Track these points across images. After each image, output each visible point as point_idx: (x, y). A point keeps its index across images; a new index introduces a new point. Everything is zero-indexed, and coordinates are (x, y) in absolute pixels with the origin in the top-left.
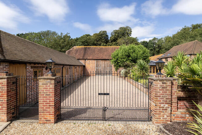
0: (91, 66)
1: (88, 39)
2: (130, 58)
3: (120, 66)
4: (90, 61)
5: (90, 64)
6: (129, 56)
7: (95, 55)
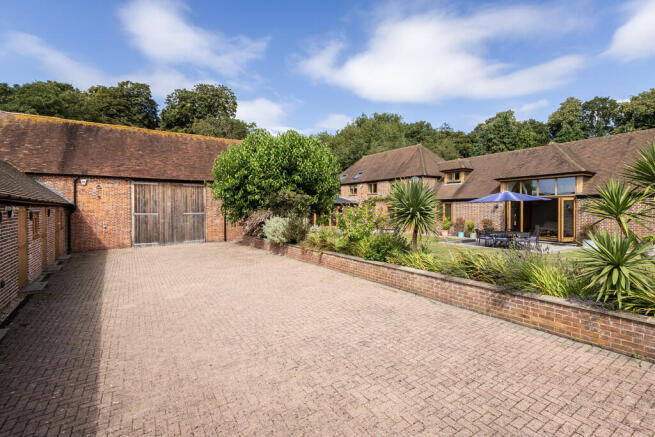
0: (108, 207)
1: (69, 102)
2: (297, 177)
3: (254, 205)
4: (106, 186)
5: (104, 199)
6: (291, 169)
7: (127, 162)
